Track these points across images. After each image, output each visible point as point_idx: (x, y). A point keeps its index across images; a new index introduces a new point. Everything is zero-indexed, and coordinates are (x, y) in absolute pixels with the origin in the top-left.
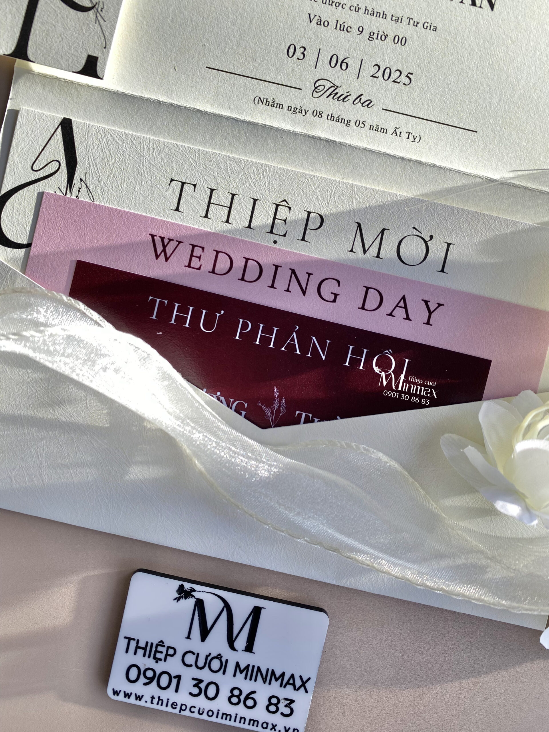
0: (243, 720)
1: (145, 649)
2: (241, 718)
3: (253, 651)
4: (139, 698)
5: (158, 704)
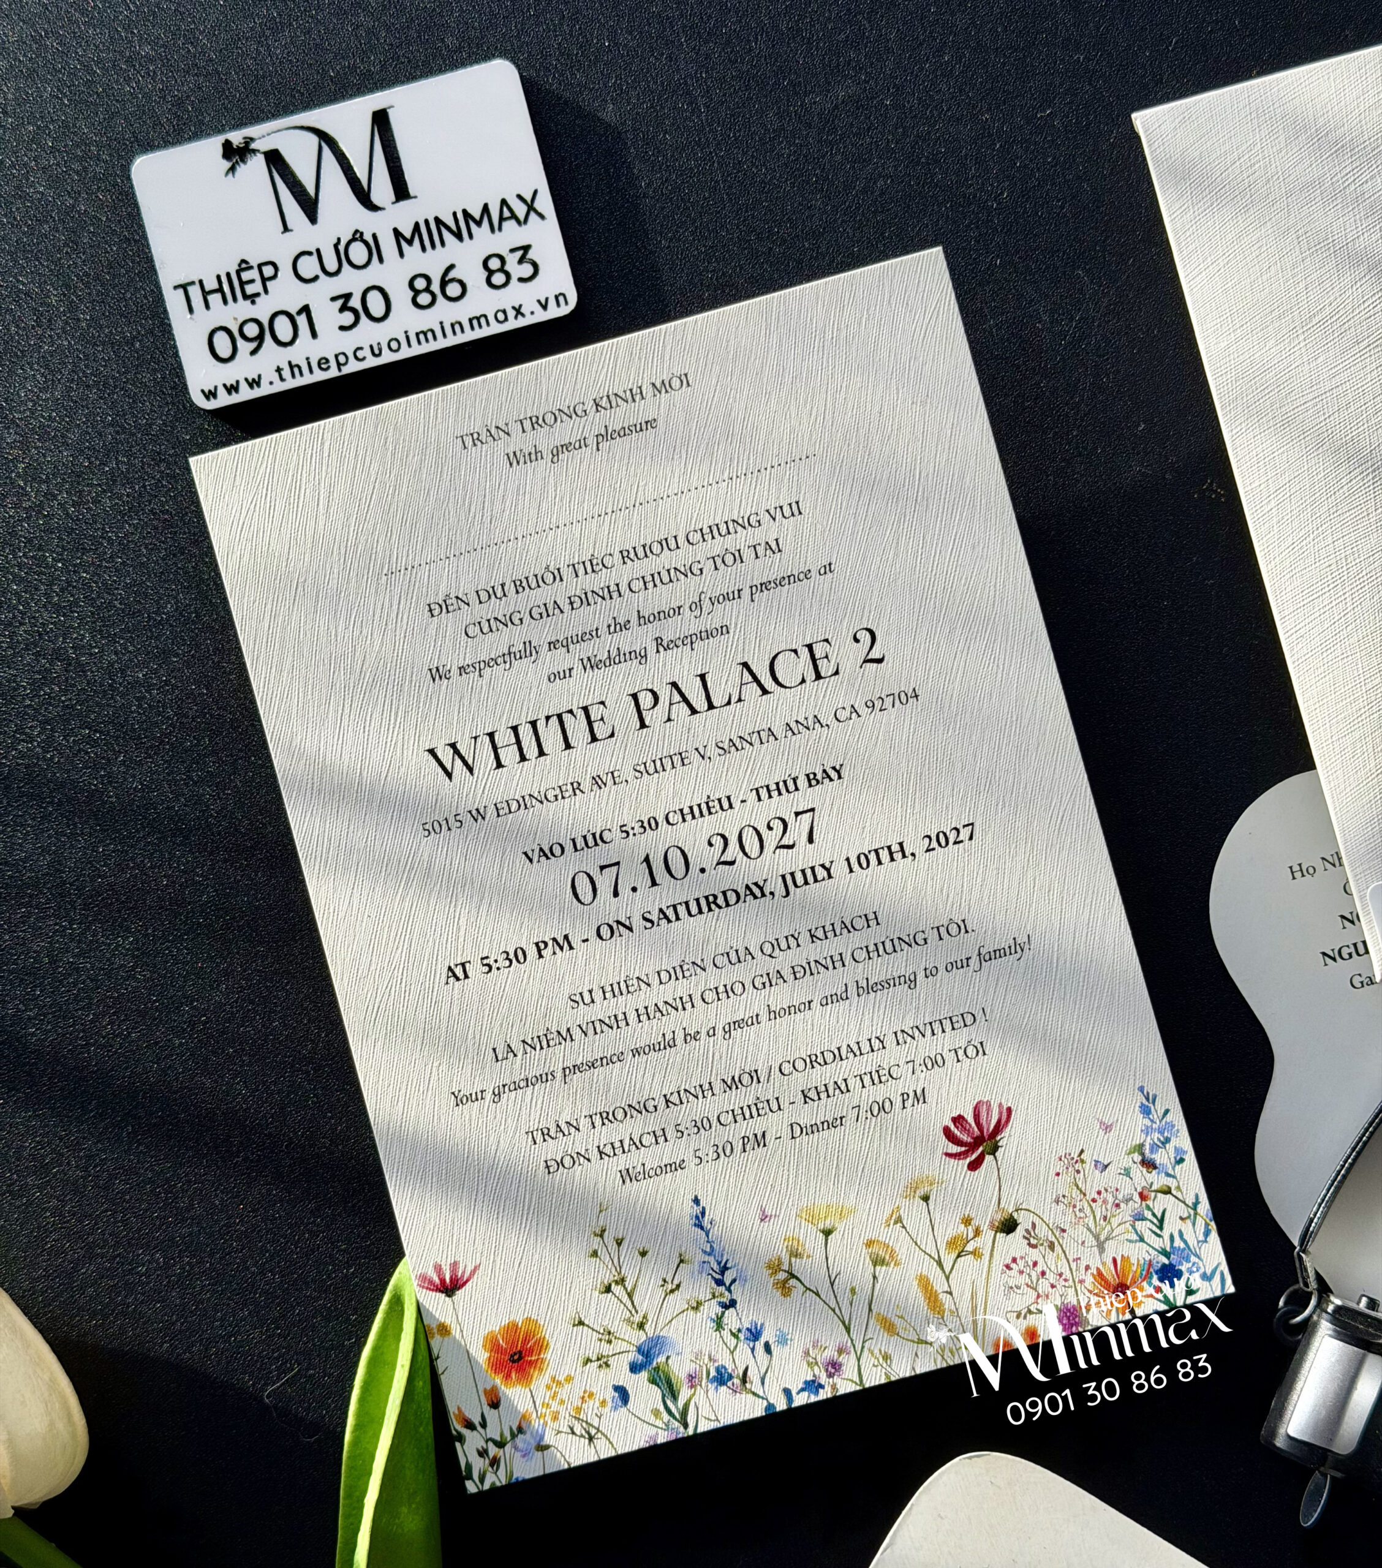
0: (457, 328)
1: (220, 290)
2: (452, 325)
3: (412, 192)
4: (254, 383)
5: (293, 376)
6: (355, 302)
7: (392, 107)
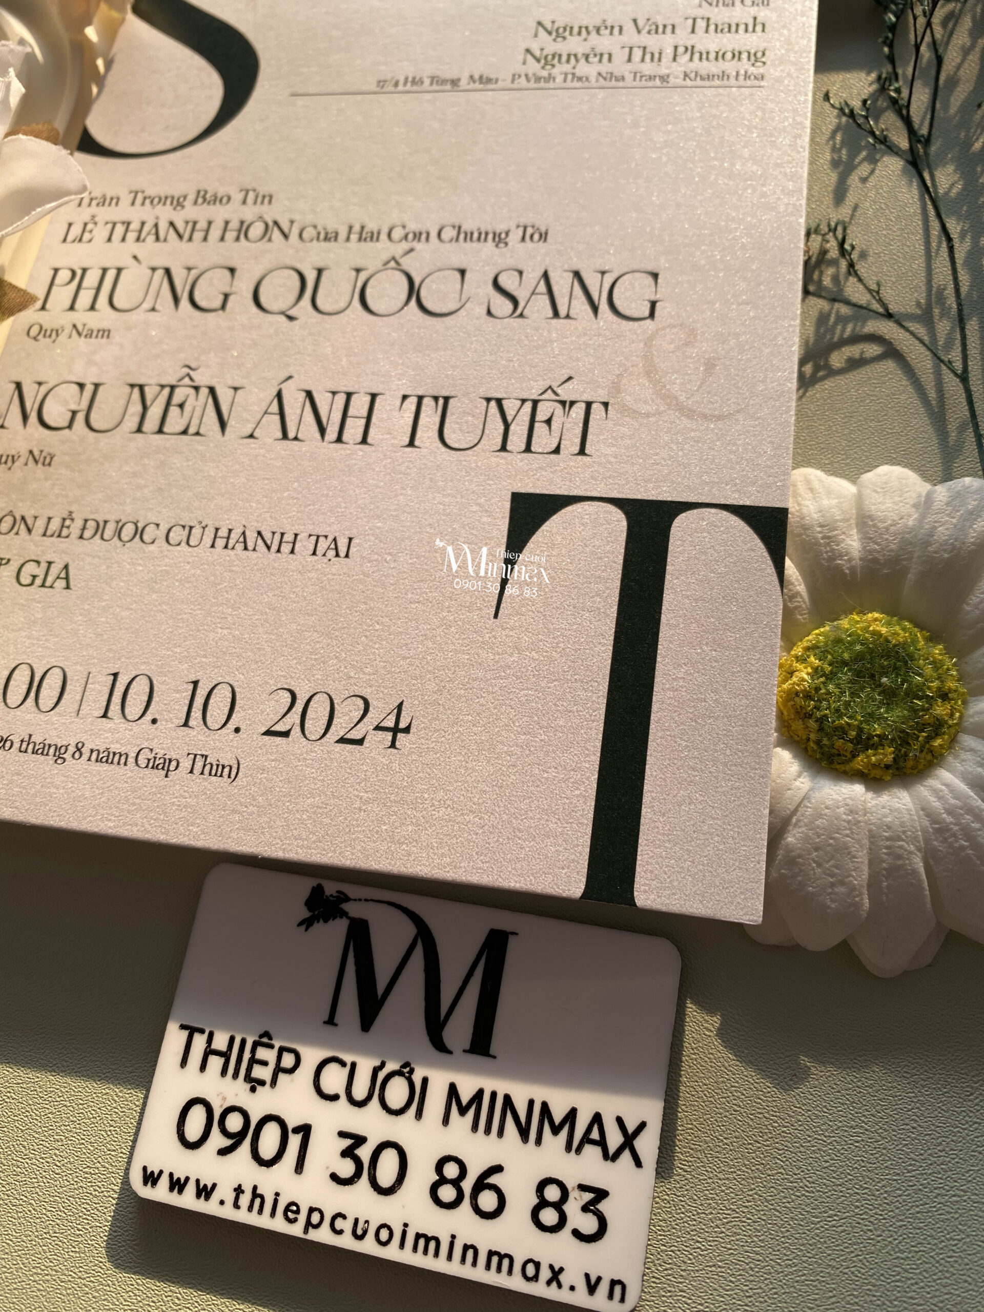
6: (364, 1153)
7: (517, 934)
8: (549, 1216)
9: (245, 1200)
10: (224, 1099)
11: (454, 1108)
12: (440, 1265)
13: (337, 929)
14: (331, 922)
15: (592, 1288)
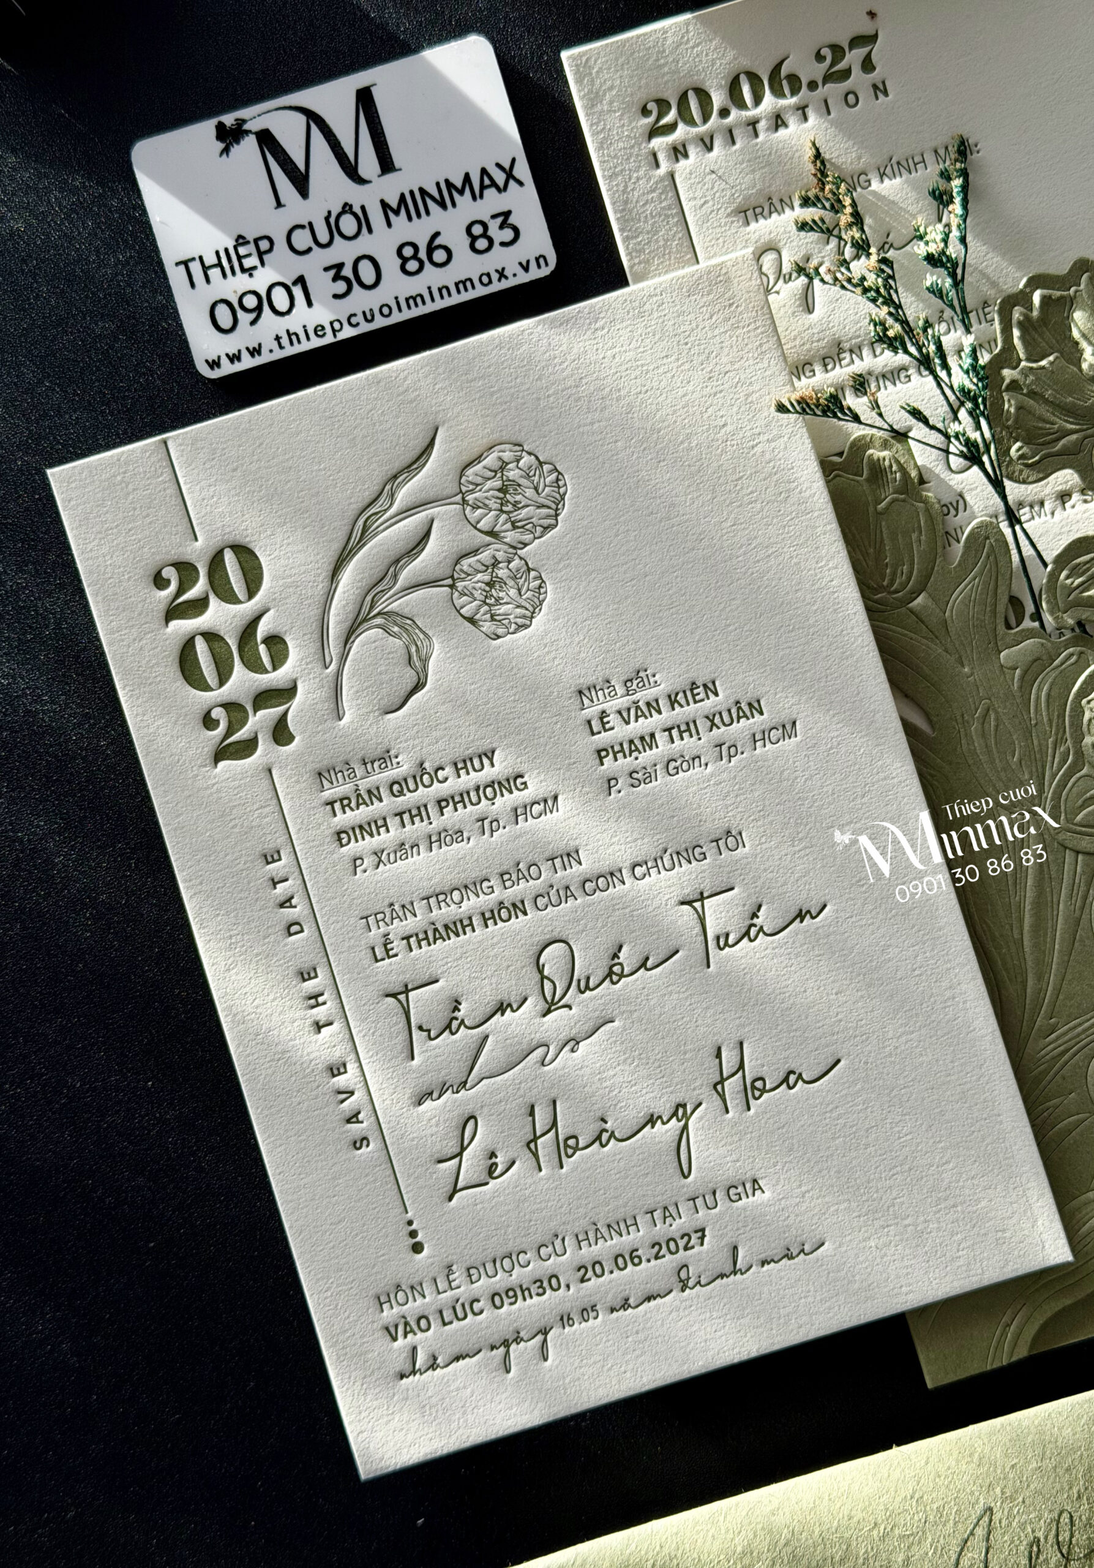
6: (347, 272)
7: (376, 85)
8: (482, 244)
9: (285, 341)
10: (235, 292)
11: (391, 215)
12: (430, 308)
13: (250, 143)
14: (242, 142)
15: (526, 268)
